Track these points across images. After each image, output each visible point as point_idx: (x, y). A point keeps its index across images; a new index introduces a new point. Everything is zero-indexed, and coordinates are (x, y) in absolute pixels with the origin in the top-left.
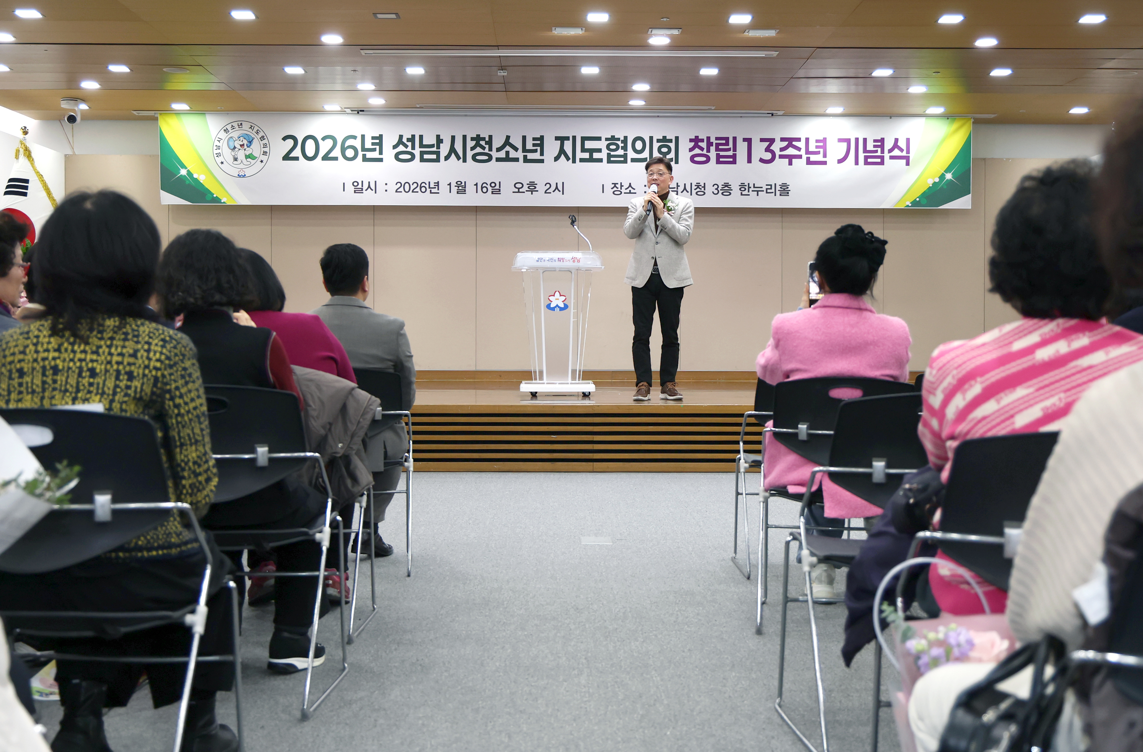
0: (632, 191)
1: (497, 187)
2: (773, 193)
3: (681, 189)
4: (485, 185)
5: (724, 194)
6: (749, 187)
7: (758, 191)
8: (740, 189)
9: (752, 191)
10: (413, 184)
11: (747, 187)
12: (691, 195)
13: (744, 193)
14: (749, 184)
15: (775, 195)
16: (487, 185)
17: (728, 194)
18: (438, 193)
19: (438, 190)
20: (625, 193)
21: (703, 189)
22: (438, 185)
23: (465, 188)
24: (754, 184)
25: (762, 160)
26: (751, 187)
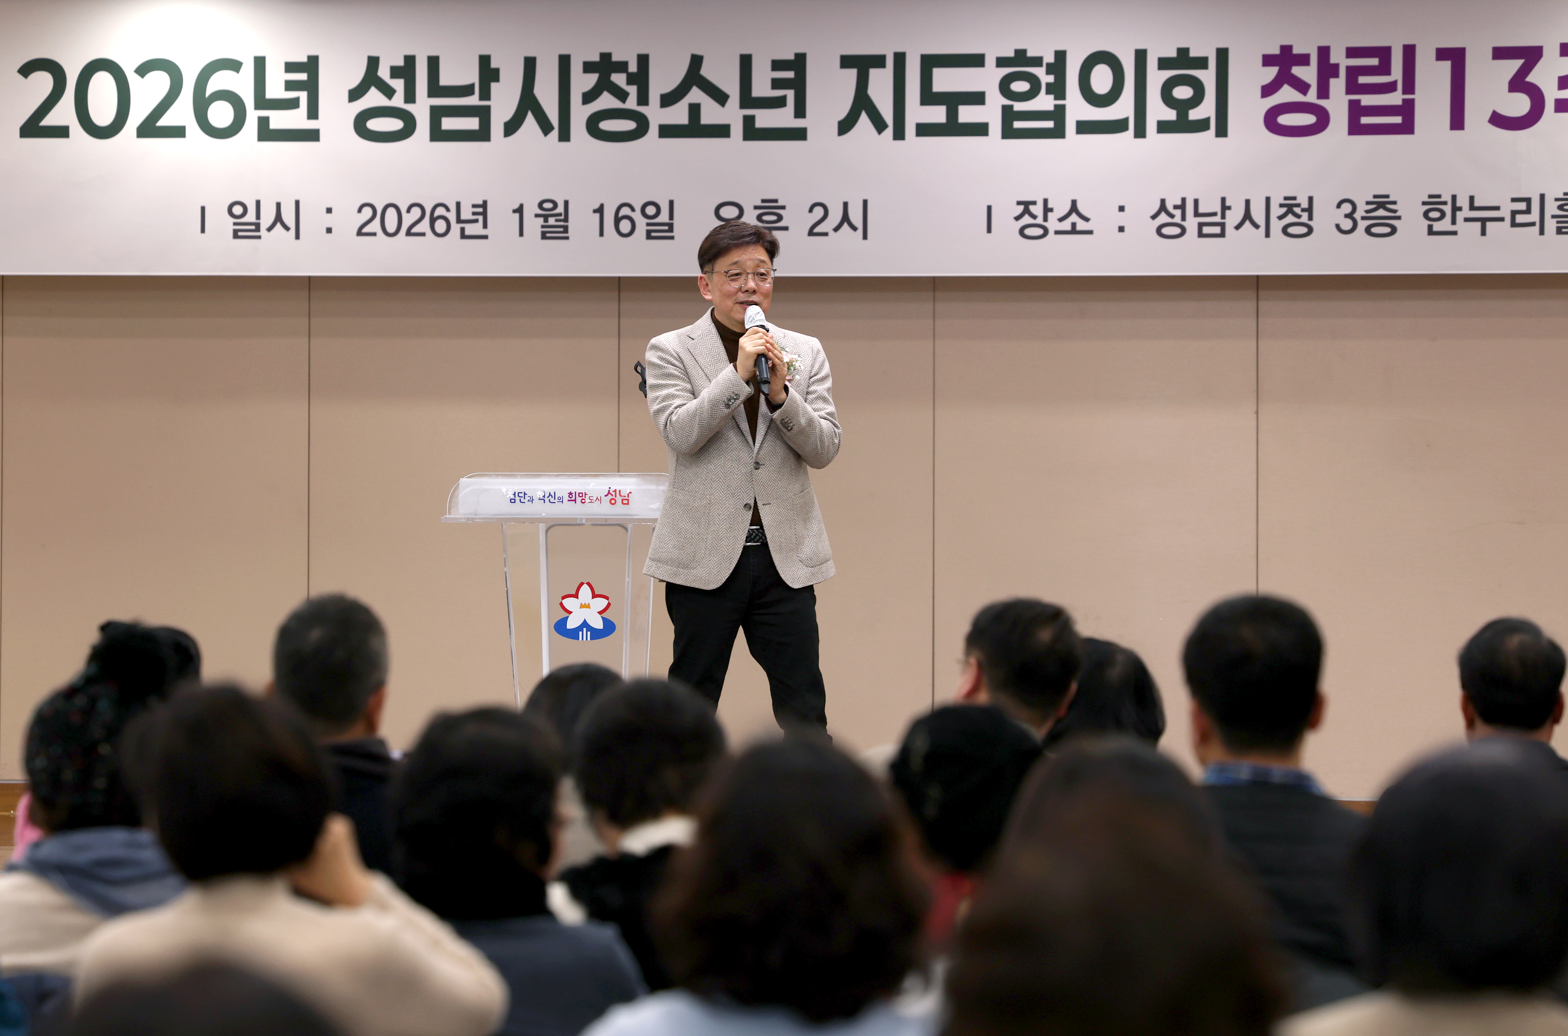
0: (1081, 225)
1: (664, 217)
2: (1533, 224)
3: (1234, 216)
4: (625, 211)
5: (1374, 230)
6: (1456, 209)
7: (1483, 221)
8: (1426, 215)
9: (1467, 220)
10: (408, 211)
11: (1448, 209)
12: (1267, 235)
13: (1437, 226)
14: (1454, 198)
15: (1542, 232)
16: (633, 210)
17: (1387, 230)
18: (485, 237)
19: (485, 226)
20: (1057, 232)
21: (1305, 218)
22: (484, 214)
23: (566, 219)
24: (1472, 199)
25: (1498, 120)
26: (1460, 209)
